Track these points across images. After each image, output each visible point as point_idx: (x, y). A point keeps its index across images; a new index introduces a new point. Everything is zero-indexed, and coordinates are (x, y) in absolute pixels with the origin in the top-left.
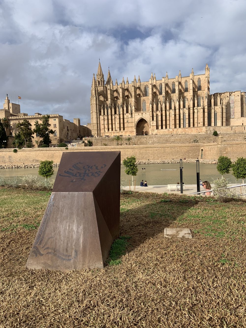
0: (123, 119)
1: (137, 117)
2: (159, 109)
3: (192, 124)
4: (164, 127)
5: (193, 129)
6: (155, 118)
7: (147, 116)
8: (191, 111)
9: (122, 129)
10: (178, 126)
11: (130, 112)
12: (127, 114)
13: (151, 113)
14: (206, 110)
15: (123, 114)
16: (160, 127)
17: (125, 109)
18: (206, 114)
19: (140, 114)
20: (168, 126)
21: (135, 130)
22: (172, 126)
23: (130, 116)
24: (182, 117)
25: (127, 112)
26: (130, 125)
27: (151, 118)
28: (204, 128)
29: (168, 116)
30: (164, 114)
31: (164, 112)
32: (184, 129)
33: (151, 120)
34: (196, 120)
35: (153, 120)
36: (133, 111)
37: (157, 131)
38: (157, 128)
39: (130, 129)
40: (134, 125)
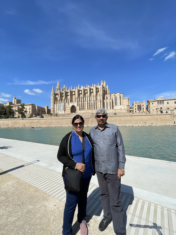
0: (65, 106)
1: (71, 105)
2: (81, 101)
3: (95, 108)
4: (83, 109)
7: (75, 105)
8: (95, 102)
10: (89, 109)
11: (68, 102)
12: (66, 104)
13: (77, 103)
14: (102, 102)
16: (81, 110)
17: (66, 101)
18: (102, 103)
19: (72, 103)
20: (85, 109)
21: (70, 111)
22: (87, 109)
23: (68, 104)
24: (91, 105)
25: (67, 102)
26: (68, 109)
29: (85, 104)
30: (83, 103)
31: (83, 102)
32: (92, 110)
34: (97, 106)
35: (78, 106)
36: (69, 102)
38: (80, 110)
39: (68, 111)
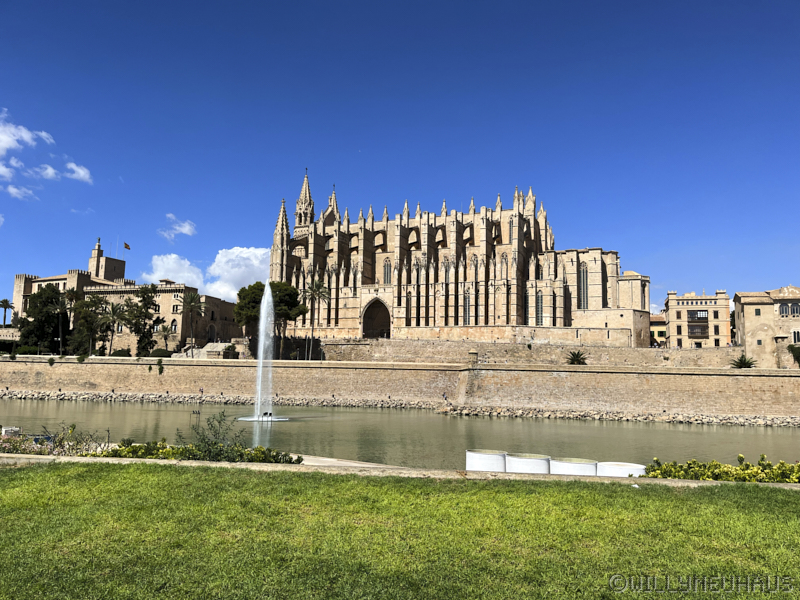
0: (337, 299)
1: (366, 296)
2: (414, 281)
3: (482, 319)
4: (422, 322)
5: (485, 330)
6: (404, 300)
7: (388, 296)
8: (482, 290)
9: (333, 322)
10: (451, 321)
11: (351, 284)
12: (345, 290)
13: (396, 289)
14: (514, 289)
15: (337, 289)
16: (414, 323)
17: (342, 277)
18: (514, 298)
19: (372, 291)
20: (431, 320)
21: (360, 327)
22: (441, 322)
23: (351, 295)
24: (461, 302)
25: (346, 284)
26: (350, 314)
27: (396, 300)
28: (508, 329)
29: (431, 299)
30: (423, 293)
31: (423, 289)
32: (465, 329)
33: (396, 305)
34: (491, 308)
35: (399, 304)
36: (359, 284)
37: (406, 329)
38: (408, 324)
39: (350, 323)
40: (358, 313)
